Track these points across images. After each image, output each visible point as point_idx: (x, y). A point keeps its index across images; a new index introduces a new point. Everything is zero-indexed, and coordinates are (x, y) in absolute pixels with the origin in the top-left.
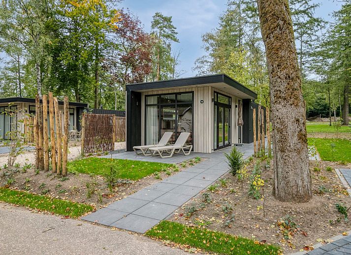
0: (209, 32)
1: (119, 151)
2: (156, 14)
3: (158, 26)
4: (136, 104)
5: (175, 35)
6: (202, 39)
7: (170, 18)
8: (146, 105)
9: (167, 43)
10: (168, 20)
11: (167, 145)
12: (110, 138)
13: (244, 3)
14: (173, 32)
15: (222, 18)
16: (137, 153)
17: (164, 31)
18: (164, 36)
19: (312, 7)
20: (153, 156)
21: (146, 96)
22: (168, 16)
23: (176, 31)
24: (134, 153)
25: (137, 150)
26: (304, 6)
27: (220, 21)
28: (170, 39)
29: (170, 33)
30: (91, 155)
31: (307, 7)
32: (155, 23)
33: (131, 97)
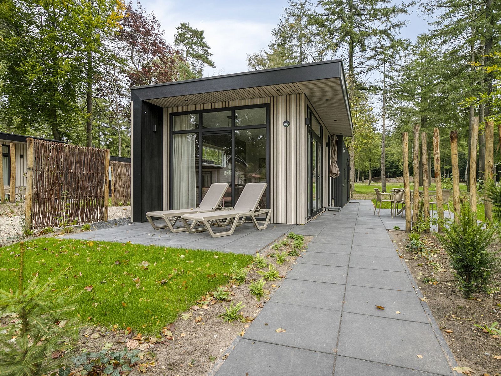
0: (257, 53)
1: (116, 223)
2: (182, 25)
3: (185, 42)
4: (152, 128)
5: (209, 57)
6: (248, 63)
7: (202, 32)
8: (173, 133)
9: (198, 68)
10: (199, 34)
11: (217, 209)
12: (98, 197)
13: (306, 16)
14: (206, 52)
15: (277, 34)
16: (154, 226)
17: (193, 50)
18: (193, 56)
19: (396, 25)
20: (191, 233)
21: (172, 115)
22: (199, 29)
23: (210, 51)
24: (149, 226)
25: (154, 219)
26: (385, 24)
27: (274, 38)
28: (201, 62)
29: (201, 52)
30: (47, 231)
31: (389, 25)
32: (180, 38)
33: (143, 113)
